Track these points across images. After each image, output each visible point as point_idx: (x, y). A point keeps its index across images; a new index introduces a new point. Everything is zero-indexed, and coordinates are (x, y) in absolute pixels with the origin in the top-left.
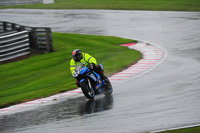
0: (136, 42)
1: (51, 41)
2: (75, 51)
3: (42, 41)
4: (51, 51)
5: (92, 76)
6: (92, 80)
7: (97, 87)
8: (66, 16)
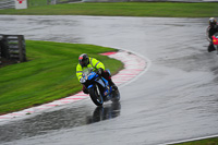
0: (117, 51)
1: (23, 49)
2: (81, 56)
3: (14, 50)
4: (25, 60)
5: (100, 82)
6: (100, 86)
7: (106, 93)
8: (41, 22)
